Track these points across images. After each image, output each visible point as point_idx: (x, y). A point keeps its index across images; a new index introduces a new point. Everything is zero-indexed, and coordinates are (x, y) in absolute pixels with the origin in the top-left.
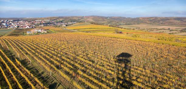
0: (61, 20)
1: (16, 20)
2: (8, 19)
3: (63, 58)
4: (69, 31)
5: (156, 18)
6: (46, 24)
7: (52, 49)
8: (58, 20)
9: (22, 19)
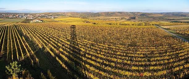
0: (51, 14)
1: (26, 14)
2: (22, 14)
3: (51, 39)
4: (56, 21)
5: (108, 13)
6: (42, 17)
7: (44, 32)
8: (49, 15)
9: (29, 14)
